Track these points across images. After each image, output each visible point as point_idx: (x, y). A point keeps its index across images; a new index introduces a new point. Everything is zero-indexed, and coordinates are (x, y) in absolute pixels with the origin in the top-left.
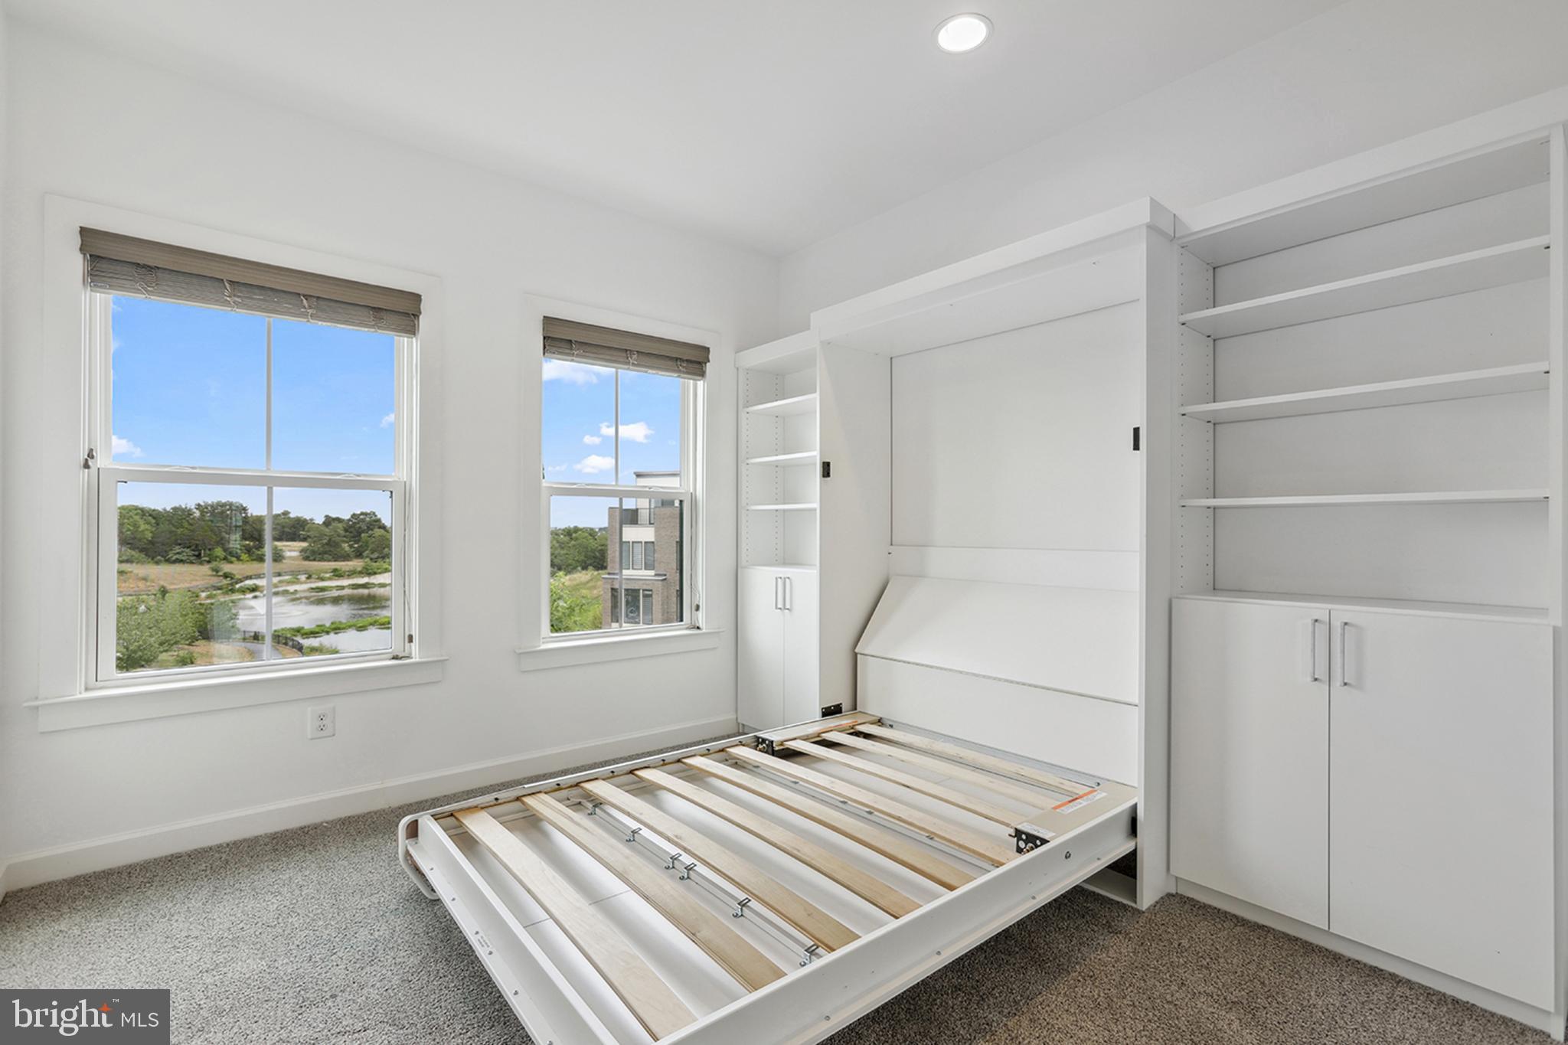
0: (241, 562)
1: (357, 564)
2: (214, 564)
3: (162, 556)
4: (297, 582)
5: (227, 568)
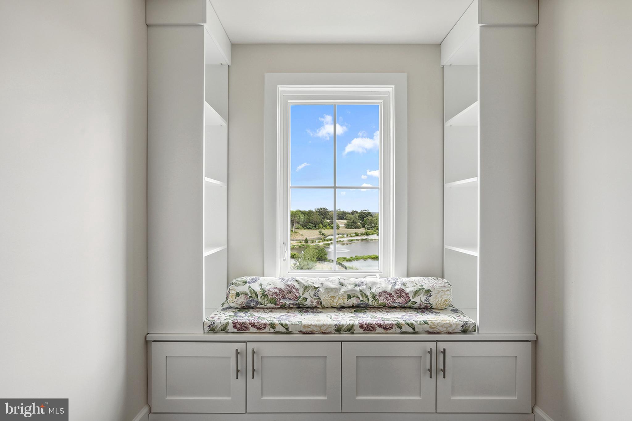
0: (327, 229)
1: (362, 230)
2: (320, 230)
3: (306, 227)
4: (343, 237)
5: (324, 231)
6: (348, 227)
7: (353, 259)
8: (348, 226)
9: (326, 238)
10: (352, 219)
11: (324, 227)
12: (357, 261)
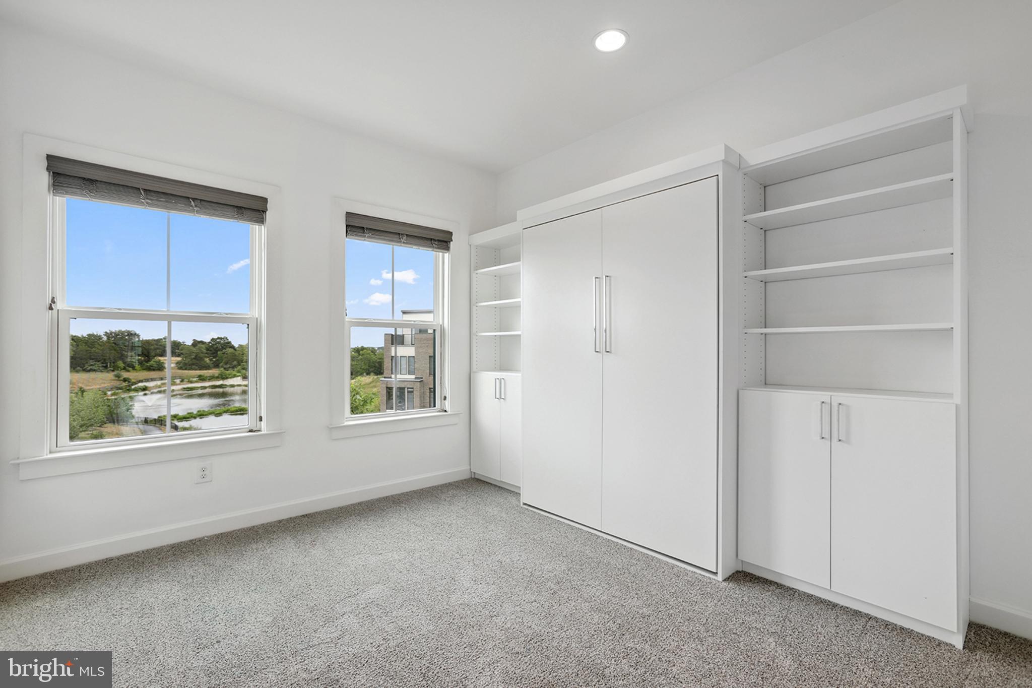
0: (135, 371)
1: (215, 372)
2: (116, 373)
3: (81, 367)
4: (174, 384)
5: (125, 375)
6: (184, 368)
7: (193, 416)
8: (182, 366)
9: (133, 387)
10: (193, 353)
11: (127, 368)
12: (201, 418)
